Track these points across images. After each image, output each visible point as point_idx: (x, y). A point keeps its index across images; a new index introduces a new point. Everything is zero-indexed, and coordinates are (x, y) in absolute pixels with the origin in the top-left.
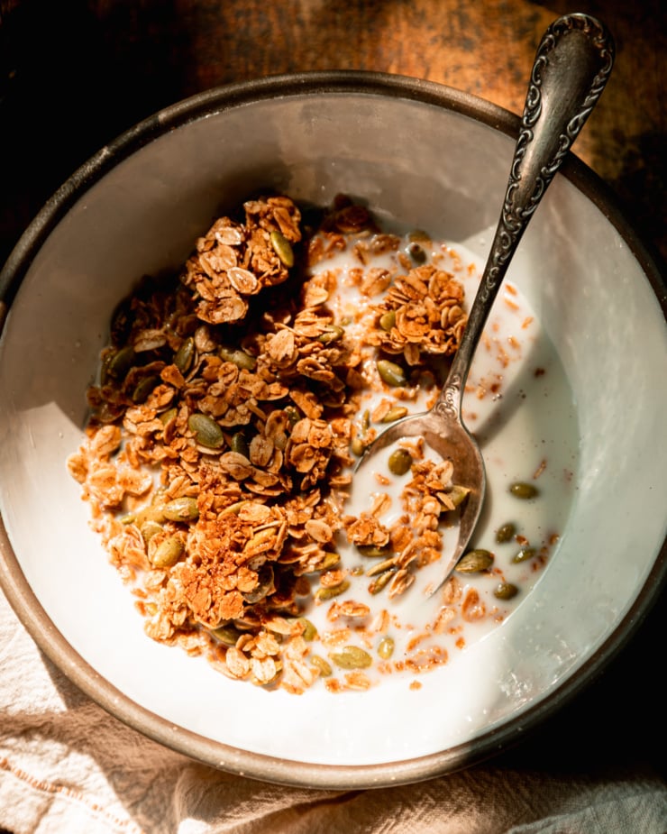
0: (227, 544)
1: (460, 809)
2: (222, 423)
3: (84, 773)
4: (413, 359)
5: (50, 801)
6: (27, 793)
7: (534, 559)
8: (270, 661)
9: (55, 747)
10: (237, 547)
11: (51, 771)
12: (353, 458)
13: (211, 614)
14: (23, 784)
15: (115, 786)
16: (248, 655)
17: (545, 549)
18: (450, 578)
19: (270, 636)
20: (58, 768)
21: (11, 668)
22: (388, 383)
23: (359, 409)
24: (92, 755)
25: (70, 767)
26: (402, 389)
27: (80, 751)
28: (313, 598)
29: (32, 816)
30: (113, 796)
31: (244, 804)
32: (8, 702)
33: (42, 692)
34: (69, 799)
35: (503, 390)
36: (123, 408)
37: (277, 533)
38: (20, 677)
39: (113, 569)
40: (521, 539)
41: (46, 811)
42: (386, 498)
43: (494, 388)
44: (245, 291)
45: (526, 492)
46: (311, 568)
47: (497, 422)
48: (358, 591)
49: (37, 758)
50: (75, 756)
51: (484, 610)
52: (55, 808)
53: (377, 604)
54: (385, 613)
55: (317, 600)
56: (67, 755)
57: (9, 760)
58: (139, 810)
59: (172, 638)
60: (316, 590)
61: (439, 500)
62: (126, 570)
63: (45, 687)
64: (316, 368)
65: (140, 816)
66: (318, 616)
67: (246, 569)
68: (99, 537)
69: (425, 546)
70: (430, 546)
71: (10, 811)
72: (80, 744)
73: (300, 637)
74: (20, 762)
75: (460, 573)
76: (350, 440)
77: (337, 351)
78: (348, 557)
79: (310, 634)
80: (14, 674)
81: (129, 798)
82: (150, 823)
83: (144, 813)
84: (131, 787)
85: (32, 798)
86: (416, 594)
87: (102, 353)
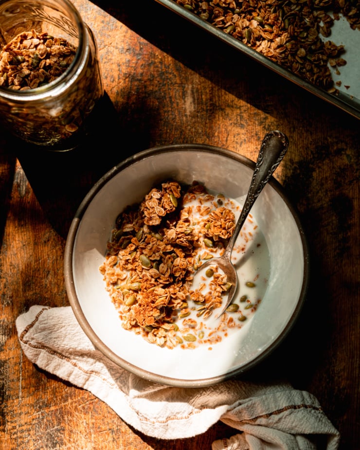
0: (150, 300)
1: (222, 392)
2: (150, 258)
3: (100, 369)
4: (216, 239)
5: (89, 377)
6: (82, 374)
7: (252, 308)
8: (163, 338)
9: (91, 360)
10: (153, 302)
11: (90, 367)
12: (194, 271)
13: (144, 323)
14: (81, 371)
15: (111, 373)
16: (155, 336)
17: (256, 305)
18: (224, 313)
19: (163, 330)
20: (92, 367)
21: (78, 336)
22: (207, 246)
23: (197, 254)
24: (104, 363)
25: (96, 366)
26: (212, 248)
27: (100, 361)
29: (83, 381)
30: (110, 376)
31: (151, 387)
32: (76, 346)
33: (87, 344)
34: (95, 376)
35: (246, 250)
36: (119, 250)
37: (166, 299)
38: (80, 339)
39: (113, 304)
40: (248, 301)
41: (88, 380)
42: (204, 285)
43: (243, 249)
44: (160, 215)
45: (251, 285)
46: (178, 308)
47: (243, 261)
48: (193, 315)
49: (85, 363)
50: (98, 363)
51: (235, 324)
52: (91, 379)
53: (199, 320)
54: (202, 323)
55: (179, 318)
56: (95, 363)
57: (77, 363)
58: (118, 381)
59: (131, 329)
60: (179, 314)
61: (221, 287)
62: (117, 305)
64: (183, 242)
65: (119, 383)
66: (179, 323)
67: (155, 309)
68: (108, 293)
69: (216, 302)
70: (218, 302)
71: (76, 379)
72: (100, 360)
73: (173, 331)
74: (80, 364)
75: (227, 312)
76: (193, 265)
77: (190, 237)
78: (191, 304)
79: (176, 329)
80: (78, 338)
81: (115, 377)
82: (122, 385)
83: (120, 382)
84: (116, 373)
85: (84, 376)
86: (212, 317)
87: (112, 231)
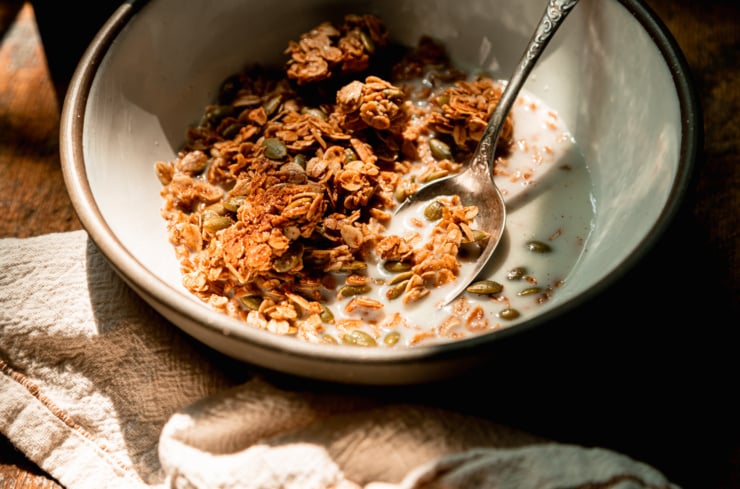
0: (268, 208)
2: (289, 147)
3: (102, 414)
4: (460, 139)
5: (66, 434)
6: (47, 418)
7: (538, 295)
8: (286, 324)
9: (81, 382)
10: (275, 211)
11: (74, 406)
12: (395, 202)
13: (241, 262)
14: (45, 409)
15: (126, 433)
16: (268, 318)
18: (460, 297)
19: (290, 306)
20: (80, 404)
21: (60, 293)
24: (113, 399)
25: (91, 405)
26: (447, 161)
27: (104, 392)
28: (336, 294)
29: (46, 442)
30: (122, 442)
31: (228, 402)
32: (50, 322)
33: (81, 315)
34: (83, 437)
35: (534, 178)
37: (311, 202)
38: (66, 302)
40: (530, 280)
41: (60, 443)
42: (418, 235)
43: (527, 176)
45: (542, 248)
46: (339, 264)
47: (524, 199)
49: (64, 391)
50: (97, 396)
51: (487, 324)
52: (68, 443)
53: (391, 308)
54: (398, 314)
55: (339, 295)
56: (91, 393)
57: (39, 388)
58: (142, 458)
59: (207, 294)
60: (340, 289)
61: (461, 228)
63: (85, 311)
64: (376, 113)
65: (141, 464)
67: (278, 231)
68: (167, 223)
69: (442, 267)
70: (448, 268)
71: (28, 431)
72: (104, 384)
73: (317, 316)
74: (48, 392)
75: (470, 293)
76: (395, 186)
79: (329, 318)
81: (136, 446)
82: (148, 470)
83: (146, 461)
84: (140, 436)
85: (51, 424)
